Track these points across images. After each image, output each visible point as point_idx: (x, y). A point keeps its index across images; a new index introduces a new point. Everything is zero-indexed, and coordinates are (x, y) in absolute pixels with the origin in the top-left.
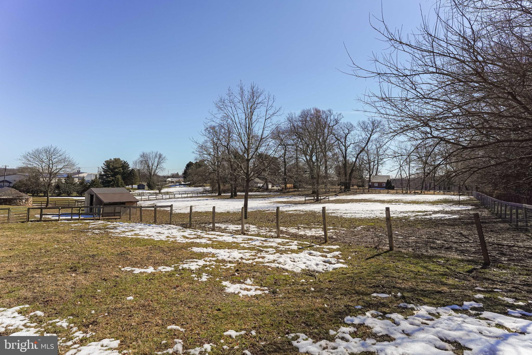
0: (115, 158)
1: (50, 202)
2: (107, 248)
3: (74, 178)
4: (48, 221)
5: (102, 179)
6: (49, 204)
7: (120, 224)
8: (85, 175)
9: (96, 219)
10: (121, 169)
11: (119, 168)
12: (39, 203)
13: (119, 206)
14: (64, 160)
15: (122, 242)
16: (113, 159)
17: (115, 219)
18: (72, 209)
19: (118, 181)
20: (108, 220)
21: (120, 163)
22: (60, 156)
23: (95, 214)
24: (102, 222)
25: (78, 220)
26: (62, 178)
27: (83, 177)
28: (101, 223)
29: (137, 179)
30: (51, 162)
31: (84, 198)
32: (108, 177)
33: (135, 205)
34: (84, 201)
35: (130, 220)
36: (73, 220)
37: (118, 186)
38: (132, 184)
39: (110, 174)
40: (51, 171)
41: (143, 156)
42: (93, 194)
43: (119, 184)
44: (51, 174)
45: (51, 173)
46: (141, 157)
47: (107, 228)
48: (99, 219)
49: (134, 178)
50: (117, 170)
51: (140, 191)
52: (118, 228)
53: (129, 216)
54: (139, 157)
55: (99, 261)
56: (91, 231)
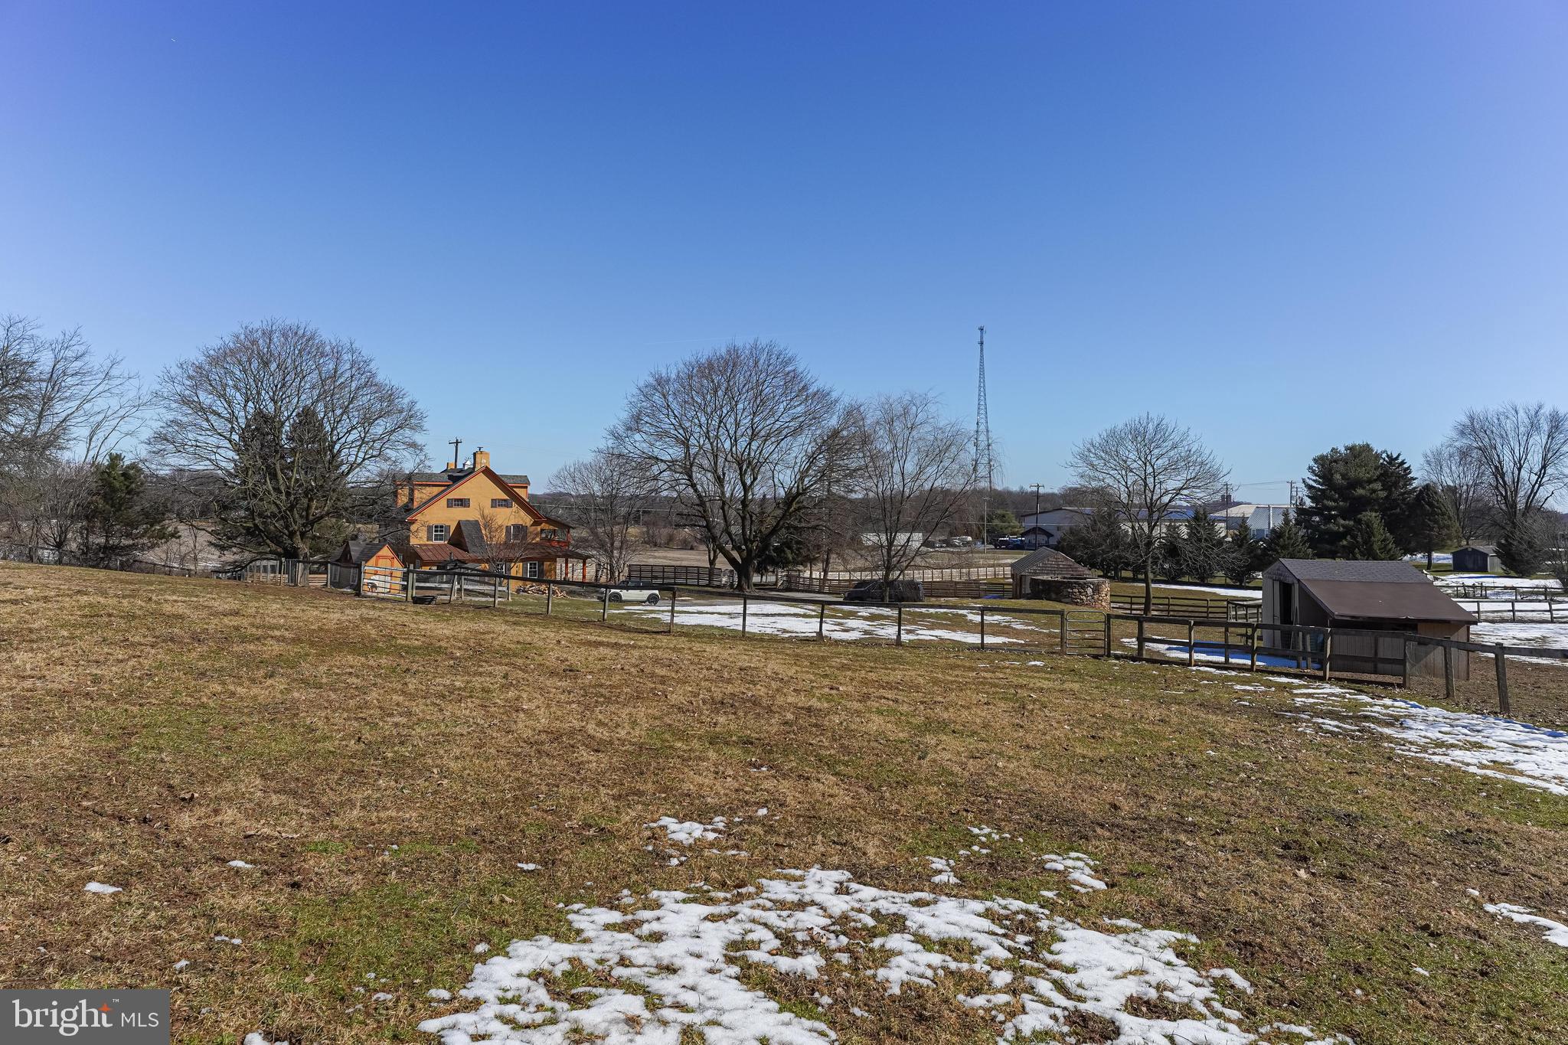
0: (1350, 444)
1: (1154, 601)
2: (1391, 798)
3: (1214, 521)
4: (1162, 662)
5: (1309, 525)
6: (1152, 607)
7: (1414, 711)
8: (1247, 511)
9: (1310, 676)
10: (1378, 486)
11: (1370, 482)
12: (1123, 599)
13: (1398, 637)
14: (1187, 460)
15: (1448, 787)
16: (1342, 450)
17: (1385, 685)
18: (1227, 630)
19: (1371, 534)
20: (1358, 685)
21: (1372, 464)
22: (1174, 447)
23: (1304, 654)
24: (1337, 690)
25: (1250, 669)
26: (1179, 521)
27: (1244, 519)
28: (1333, 695)
29: (1448, 527)
30: (1150, 470)
31: (1258, 594)
32: (1328, 519)
33: (1459, 636)
34: (1258, 606)
35: (1447, 697)
36: (1233, 669)
37: (1370, 555)
38: (1428, 550)
39: (1334, 509)
40: (1151, 499)
41: (1472, 428)
42: (1289, 580)
43: (1375, 547)
44: (1151, 507)
45: (1151, 503)
46: (1462, 433)
47: (1366, 718)
48: (1322, 679)
49: (1436, 522)
50: (1360, 491)
51: (1469, 580)
52: (1410, 722)
53: (1443, 681)
54: (1454, 434)
55: (1379, 846)
56: (1309, 721)
